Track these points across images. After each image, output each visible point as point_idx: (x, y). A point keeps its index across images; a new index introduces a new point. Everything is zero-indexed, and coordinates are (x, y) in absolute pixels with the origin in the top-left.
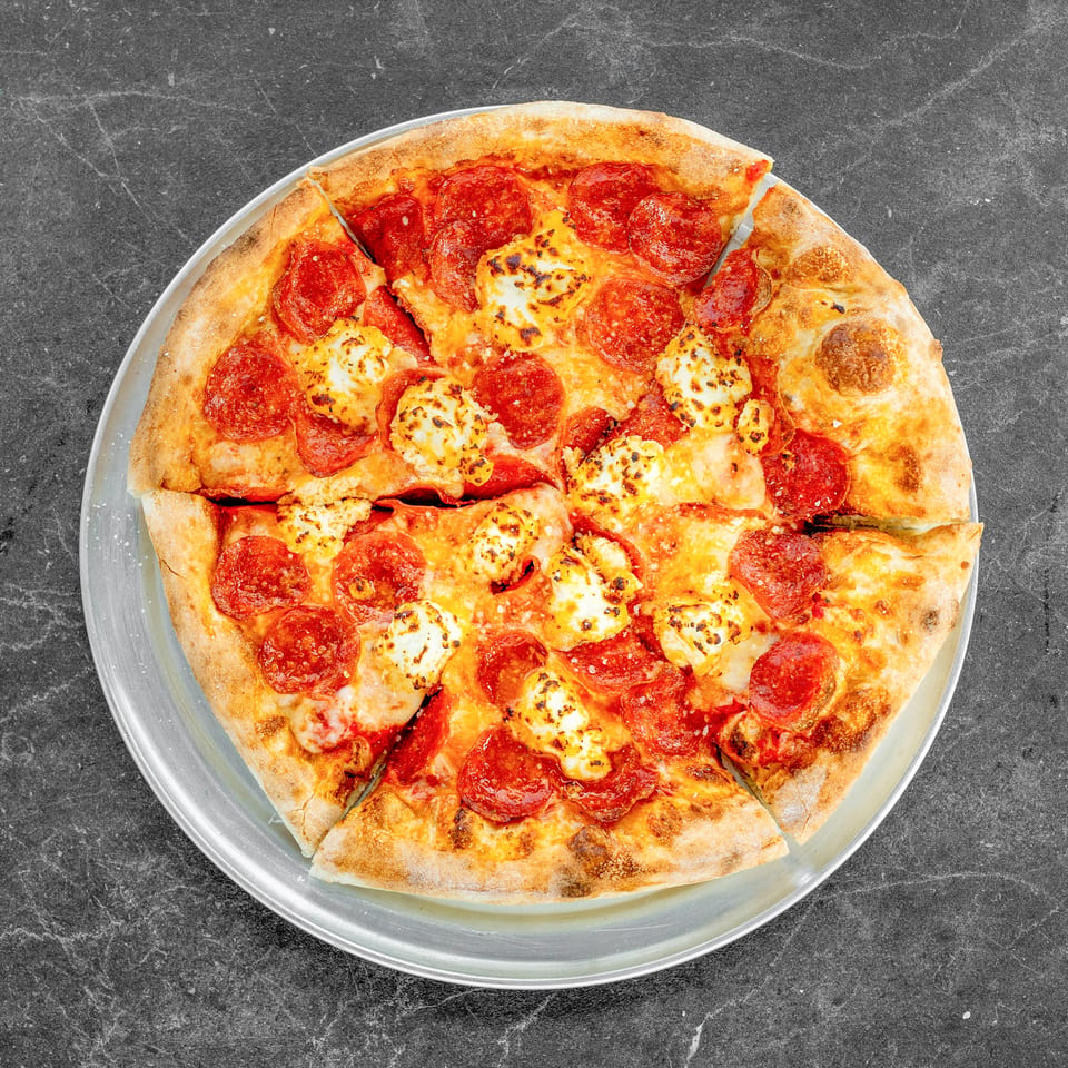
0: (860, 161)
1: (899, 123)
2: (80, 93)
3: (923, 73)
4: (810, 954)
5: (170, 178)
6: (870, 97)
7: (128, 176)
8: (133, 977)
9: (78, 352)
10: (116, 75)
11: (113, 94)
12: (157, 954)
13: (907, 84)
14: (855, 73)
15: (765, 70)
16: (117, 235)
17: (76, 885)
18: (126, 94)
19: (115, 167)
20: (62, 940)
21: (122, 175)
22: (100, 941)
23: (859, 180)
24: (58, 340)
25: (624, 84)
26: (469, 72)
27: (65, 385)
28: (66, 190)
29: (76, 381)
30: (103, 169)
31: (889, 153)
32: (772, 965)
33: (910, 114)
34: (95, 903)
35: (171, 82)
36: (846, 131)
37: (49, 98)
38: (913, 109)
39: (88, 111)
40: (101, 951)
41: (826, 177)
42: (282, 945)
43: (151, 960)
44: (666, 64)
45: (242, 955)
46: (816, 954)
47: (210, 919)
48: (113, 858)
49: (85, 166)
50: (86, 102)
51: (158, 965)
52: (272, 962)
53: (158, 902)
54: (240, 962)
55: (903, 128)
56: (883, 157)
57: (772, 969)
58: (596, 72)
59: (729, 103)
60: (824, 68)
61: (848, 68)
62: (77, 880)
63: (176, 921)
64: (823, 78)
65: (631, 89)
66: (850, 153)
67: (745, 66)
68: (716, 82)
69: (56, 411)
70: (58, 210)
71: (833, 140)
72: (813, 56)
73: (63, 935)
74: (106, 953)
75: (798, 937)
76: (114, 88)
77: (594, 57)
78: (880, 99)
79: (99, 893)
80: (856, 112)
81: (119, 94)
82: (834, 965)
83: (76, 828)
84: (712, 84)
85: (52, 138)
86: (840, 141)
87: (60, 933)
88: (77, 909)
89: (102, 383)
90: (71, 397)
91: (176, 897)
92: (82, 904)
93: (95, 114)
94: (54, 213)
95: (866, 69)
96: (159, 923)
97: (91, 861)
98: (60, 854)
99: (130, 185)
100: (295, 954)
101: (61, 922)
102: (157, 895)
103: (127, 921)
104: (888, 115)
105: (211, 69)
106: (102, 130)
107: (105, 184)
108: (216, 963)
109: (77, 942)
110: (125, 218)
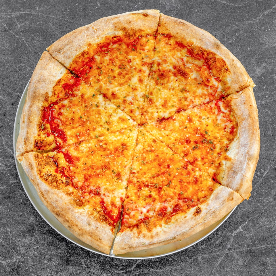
0: (240, 33)
1: (252, 22)
2: (11, 12)
3: (259, 7)
4: (224, 269)
5: (37, 37)
6: (243, 14)
7: (24, 37)
8: (23, 273)
9: (9, 88)
10: (22, 7)
11: (21, 13)
12: (30, 266)
13: (254, 10)
14: (239, 7)
15: (212, 6)
16: (21, 54)
17: (7, 246)
18: (24, 13)
19: (21, 34)
20: (3, 262)
21: (23, 36)
22: (14, 263)
23: (240, 39)
24: (4, 85)
25: (170, 10)
26: (125, 7)
27: (5, 98)
28: (6, 41)
29: (9, 97)
30: (17, 35)
31: (249, 31)
32: (213, 272)
33: (255, 19)
34: (13, 251)
35: (37, 9)
36: (236, 25)
37: (2, 14)
38: (256, 18)
39: (13, 18)
40: (14, 266)
41: (230, 38)
42: (68, 264)
43: (29, 268)
44: (183, 4)
45: (56, 267)
46: (226, 269)
47: (46, 256)
48: (18, 238)
49: (12, 34)
50: (13, 15)
51: (31, 270)
52: (64, 269)
53: (31, 251)
54: (55, 269)
55: (253, 23)
56: (247, 32)
57: (212, 273)
58: (162, 6)
59: (201, 16)
60: (230, 6)
61: (237, 6)
62: (7, 244)
63: (36, 257)
64: (229, 9)
65: (173, 12)
66: (237, 31)
67: (206, 5)
68: (198, 10)
69: (3, 106)
70: (4, 47)
71: (232, 27)
72: (226, 2)
73: (3, 261)
74: (16, 266)
75: (220, 264)
76: (21, 11)
77: (162, 2)
78: (246, 15)
79: (14, 248)
80: (239, 19)
81: (22, 13)
82: (231, 272)
83: (7, 229)
84: (197, 10)
85: (3, 26)
86: (234, 27)
87: (2, 260)
88: (7, 253)
89: (16, 98)
90: (7, 102)
91: (36, 250)
92: (9, 252)
93: (15, 19)
94: (3, 47)
95: (242, 6)
96: (31, 257)
97: (12, 239)
98: (2, 237)
99: (25, 40)
100: (71, 267)
101: (3, 257)
102: (31, 249)
103: (22, 257)
104: (248, 20)
105: (49, 5)
106: (17, 23)
107: (18, 39)
108: (48, 270)
109: (7, 263)
110: (24, 49)
